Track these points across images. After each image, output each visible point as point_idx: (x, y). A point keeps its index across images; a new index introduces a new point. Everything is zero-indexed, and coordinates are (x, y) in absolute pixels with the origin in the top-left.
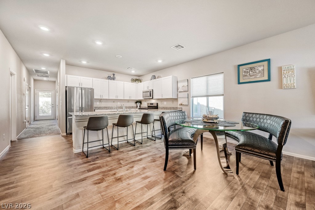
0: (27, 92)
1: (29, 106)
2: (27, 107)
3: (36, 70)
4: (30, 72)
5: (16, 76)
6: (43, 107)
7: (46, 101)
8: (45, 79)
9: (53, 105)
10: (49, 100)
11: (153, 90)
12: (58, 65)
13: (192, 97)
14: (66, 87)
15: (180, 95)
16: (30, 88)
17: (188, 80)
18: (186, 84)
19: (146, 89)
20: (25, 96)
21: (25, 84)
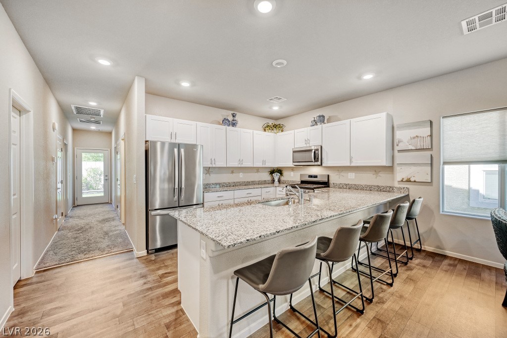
0: (60, 154)
1: (64, 182)
2: (59, 185)
3: (77, 108)
4: (65, 114)
5: (31, 114)
6: (88, 179)
7: (93, 167)
8: (93, 127)
9: (106, 176)
10: (100, 166)
11: (321, 147)
12: (124, 93)
13: (445, 163)
14: (146, 141)
15: (399, 158)
16: (66, 145)
17: (431, 122)
18: (426, 131)
19: (301, 145)
20: (56, 163)
21: (55, 137)
